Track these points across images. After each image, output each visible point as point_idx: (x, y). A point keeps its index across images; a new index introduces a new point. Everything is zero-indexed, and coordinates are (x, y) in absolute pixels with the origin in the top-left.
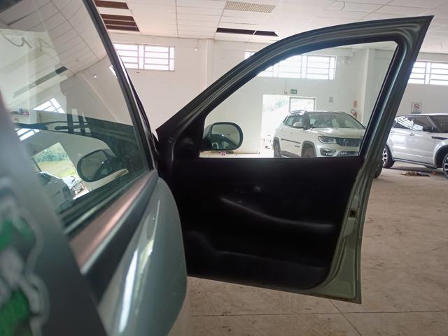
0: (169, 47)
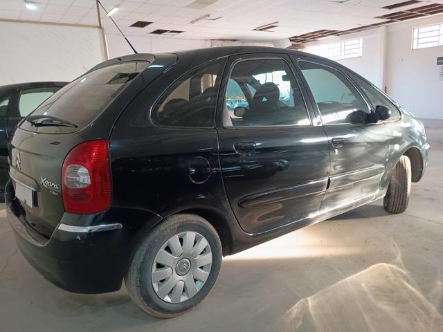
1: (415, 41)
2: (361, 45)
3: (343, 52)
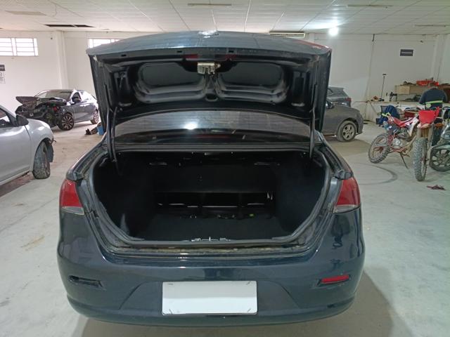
0: (33, 38)
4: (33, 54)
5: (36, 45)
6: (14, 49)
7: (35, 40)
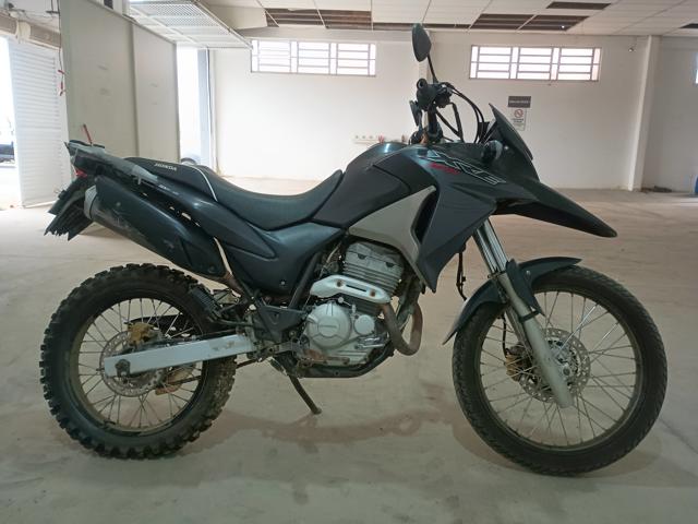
1: (474, 66)
2: (373, 55)
3: (333, 62)
4: (587, 77)
5: (597, 60)
6: (555, 68)
7: (598, 51)
